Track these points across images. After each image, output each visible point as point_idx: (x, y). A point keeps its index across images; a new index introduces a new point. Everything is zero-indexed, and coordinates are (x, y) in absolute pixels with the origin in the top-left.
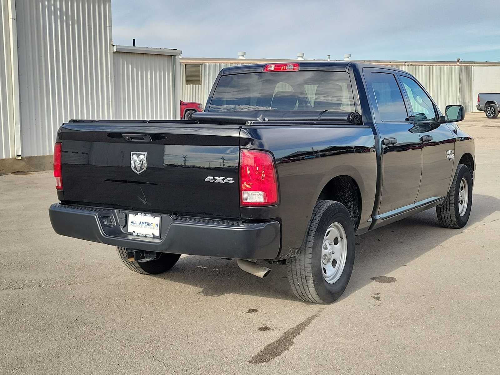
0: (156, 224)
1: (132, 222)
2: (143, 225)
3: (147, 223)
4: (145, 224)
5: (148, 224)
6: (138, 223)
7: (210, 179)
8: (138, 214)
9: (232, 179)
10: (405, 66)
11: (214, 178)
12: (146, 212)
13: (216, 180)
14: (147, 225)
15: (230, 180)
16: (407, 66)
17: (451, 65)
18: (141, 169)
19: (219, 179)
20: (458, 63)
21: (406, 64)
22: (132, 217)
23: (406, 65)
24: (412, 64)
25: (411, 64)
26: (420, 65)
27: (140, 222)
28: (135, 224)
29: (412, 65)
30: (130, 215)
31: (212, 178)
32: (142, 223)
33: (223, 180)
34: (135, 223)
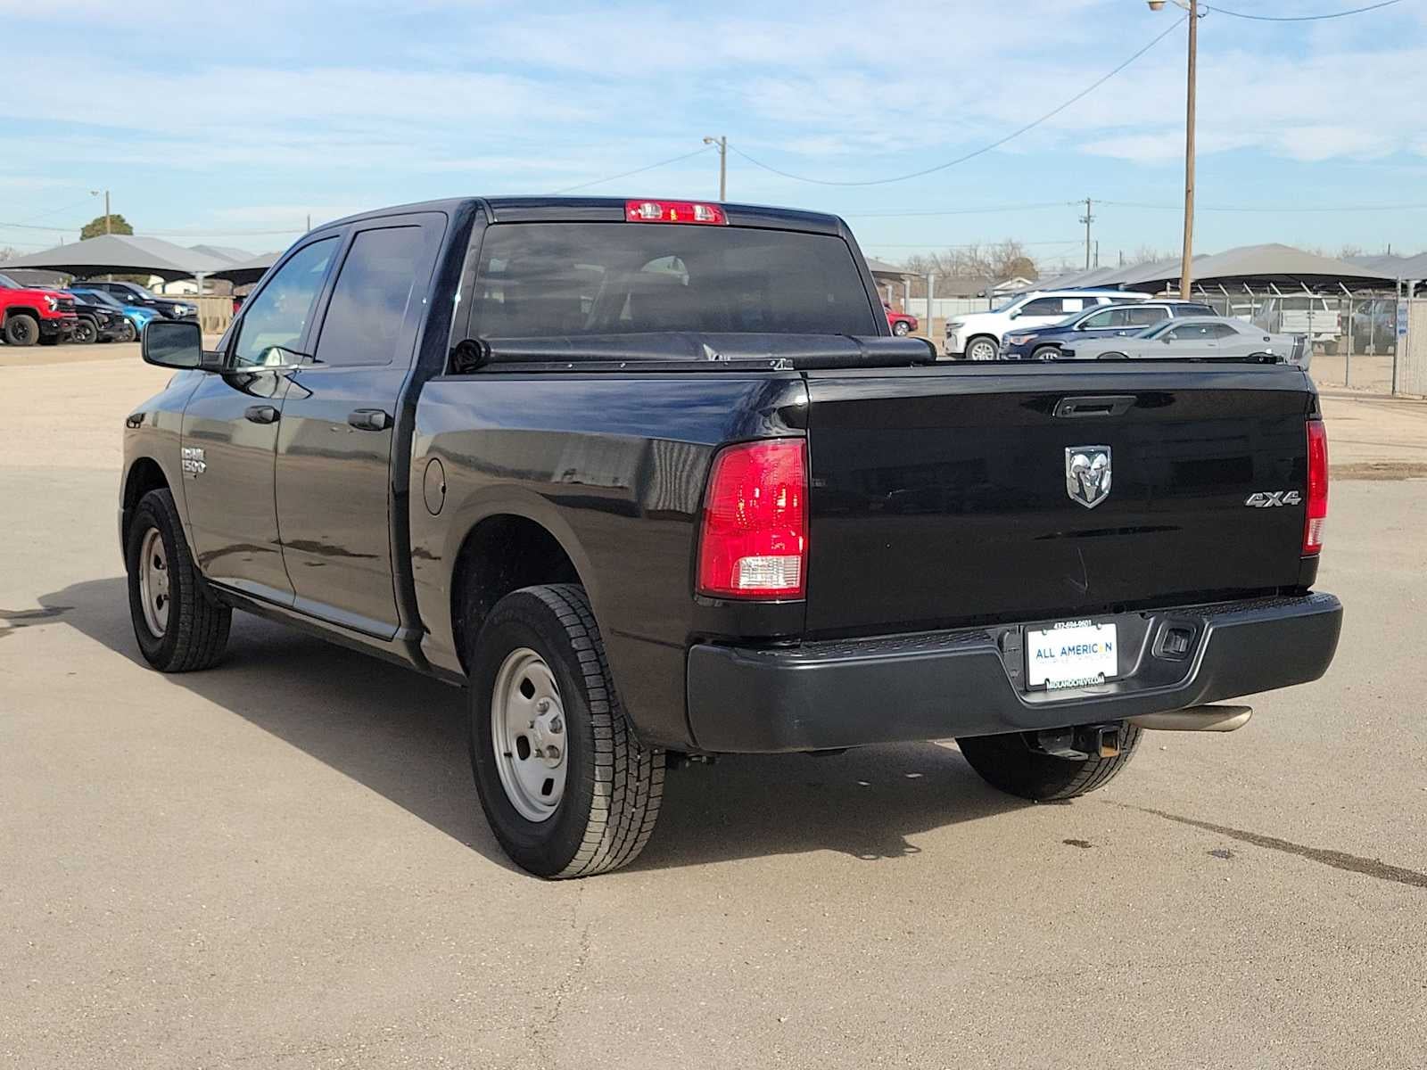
0: (1107, 645)
1: (1039, 655)
2: (1072, 654)
3: (1081, 648)
4: (1078, 650)
5: (1085, 648)
6: (1057, 652)
7: (1256, 500)
8: (1056, 626)
11: (1264, 495)
12: (1077, 618)
13: (1268, 500)
14: (1081, 652)
18: (1099, 492)
19: (1274, 498)
22: (1037, 640)
28: (1050, 658)
30: (1031, 635)
31: (1260, 495)
32: (1069, 649)
33: (1280, 499)
34: (1048, 654)
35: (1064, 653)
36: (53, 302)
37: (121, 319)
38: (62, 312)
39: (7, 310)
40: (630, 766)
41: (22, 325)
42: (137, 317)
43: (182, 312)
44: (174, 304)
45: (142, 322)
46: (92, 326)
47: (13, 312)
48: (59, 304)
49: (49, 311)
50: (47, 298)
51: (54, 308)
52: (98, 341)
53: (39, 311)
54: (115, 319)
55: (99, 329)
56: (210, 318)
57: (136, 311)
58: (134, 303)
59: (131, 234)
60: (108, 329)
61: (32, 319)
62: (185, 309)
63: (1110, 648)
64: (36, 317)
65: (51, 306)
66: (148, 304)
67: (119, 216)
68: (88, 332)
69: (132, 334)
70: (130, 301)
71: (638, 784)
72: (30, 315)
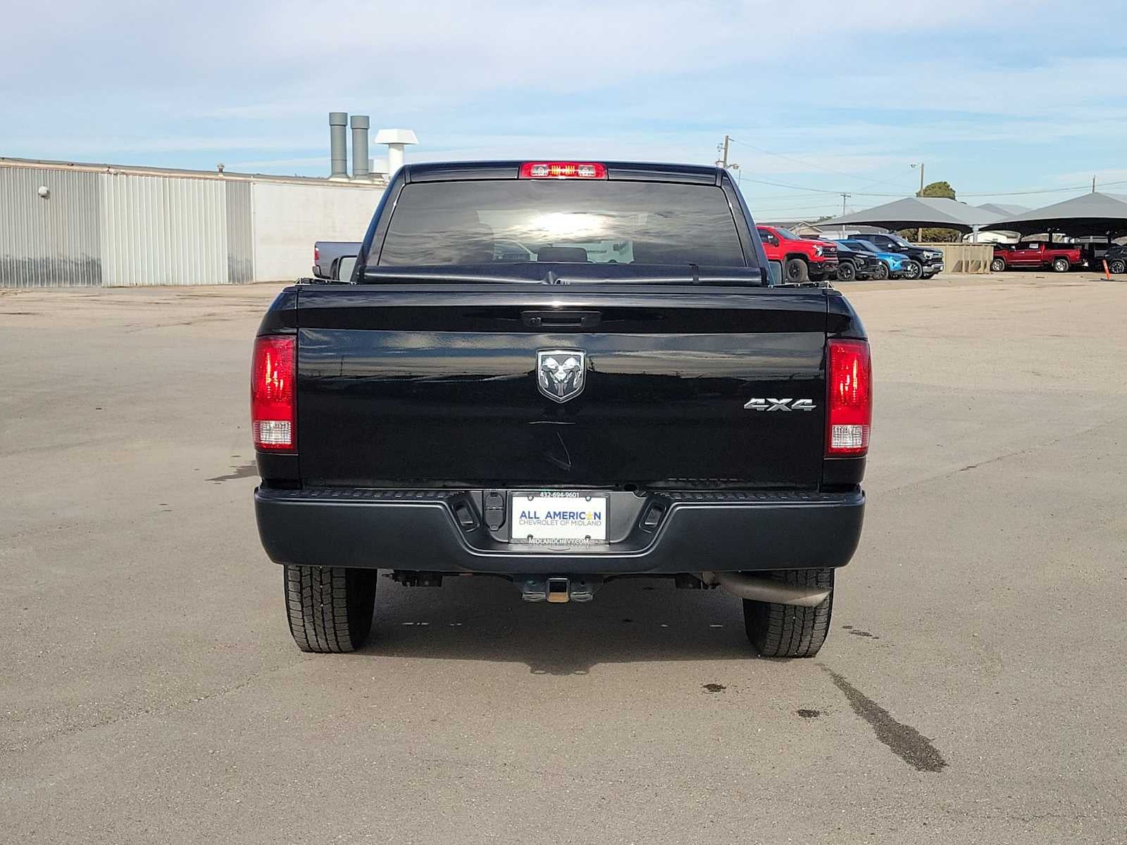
0: (595, 514)
1: (523, 515)
2: (557, 518)
3: (568, 514)
4: (563, 515)
5: (572, 514)
6: (542, 515)
7: (756, 403)
8: (541, 495)
9: (810, 401)
10: (109, 175)
11: (766, 400)
13: (771, 404)
14: (568, 517)
15: (805, 403)
16: (114, 174)
17: (207, 179)
19: (781, 403)
20: (221, 175)
21: (111, 170)
22: (520, 503)
23: (110, 173)
24: (124, 171)
25: (122, 171)
26: (141, 175)
27: (549, 513)
28: (534, 519)
29: (123, 173)
30: (515, 499)
31: (762, 401)
32: (555, 513)
33: (788, 405)
35: (549, 515)
36: (820, 249)
37: (874, 261)
38: (825, 257)
39: (787, 255)
40: (314, 573)
41: (796, 267)
42: (890, 261)
43: (929, 257)
44: (923, 250)
45: (894, 264)
46: (853, 268)
47: (791, 257)
48: (824, 250)
49: (816, 256)
50: (815, 246)
51: (820, 253)
52: (857, 279)
53: (808, 256)
54: (871, 261)
55: (857, 269)
56: (972, 262)
57: (889, 256)
58: (893, 250)
59: (953, 198)
60: (865, 269)
61: (804, 263)
62: (931, 255)
63: (599, 518)
64: (806, 259)
65: (817, 252)
66: (903, 250)
67: (945, 183)
68: (849, 272)
69: (885, 273)
70: (889, 248)
71: (321, 587)
72: (802, 259)
